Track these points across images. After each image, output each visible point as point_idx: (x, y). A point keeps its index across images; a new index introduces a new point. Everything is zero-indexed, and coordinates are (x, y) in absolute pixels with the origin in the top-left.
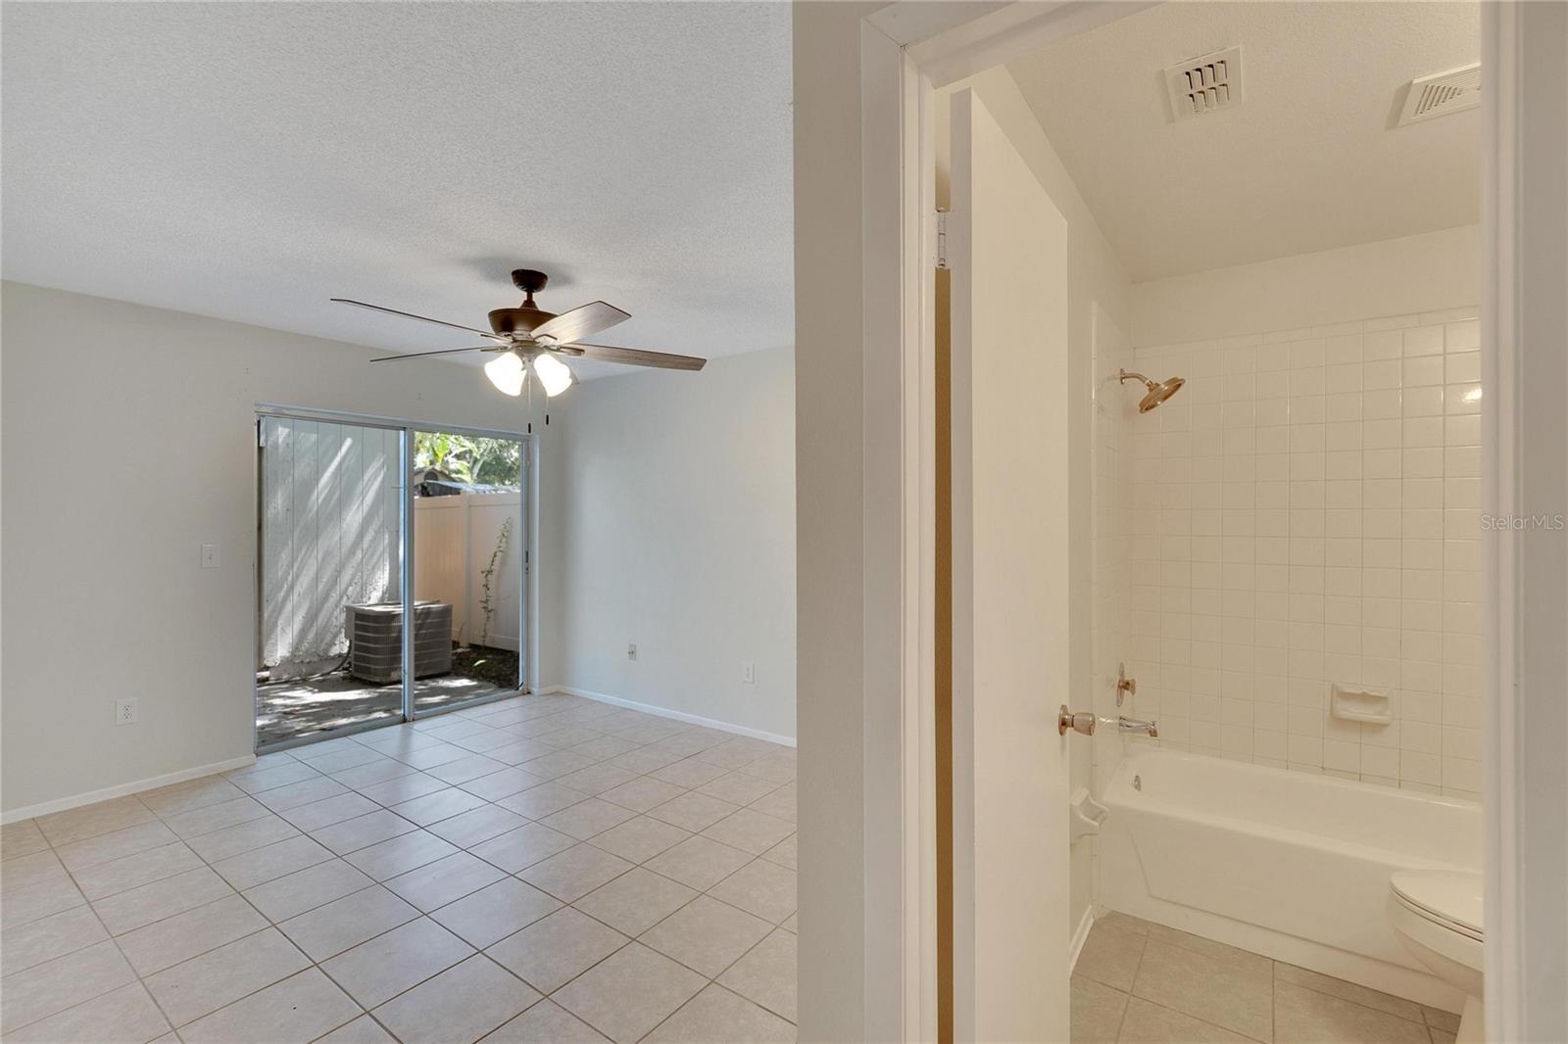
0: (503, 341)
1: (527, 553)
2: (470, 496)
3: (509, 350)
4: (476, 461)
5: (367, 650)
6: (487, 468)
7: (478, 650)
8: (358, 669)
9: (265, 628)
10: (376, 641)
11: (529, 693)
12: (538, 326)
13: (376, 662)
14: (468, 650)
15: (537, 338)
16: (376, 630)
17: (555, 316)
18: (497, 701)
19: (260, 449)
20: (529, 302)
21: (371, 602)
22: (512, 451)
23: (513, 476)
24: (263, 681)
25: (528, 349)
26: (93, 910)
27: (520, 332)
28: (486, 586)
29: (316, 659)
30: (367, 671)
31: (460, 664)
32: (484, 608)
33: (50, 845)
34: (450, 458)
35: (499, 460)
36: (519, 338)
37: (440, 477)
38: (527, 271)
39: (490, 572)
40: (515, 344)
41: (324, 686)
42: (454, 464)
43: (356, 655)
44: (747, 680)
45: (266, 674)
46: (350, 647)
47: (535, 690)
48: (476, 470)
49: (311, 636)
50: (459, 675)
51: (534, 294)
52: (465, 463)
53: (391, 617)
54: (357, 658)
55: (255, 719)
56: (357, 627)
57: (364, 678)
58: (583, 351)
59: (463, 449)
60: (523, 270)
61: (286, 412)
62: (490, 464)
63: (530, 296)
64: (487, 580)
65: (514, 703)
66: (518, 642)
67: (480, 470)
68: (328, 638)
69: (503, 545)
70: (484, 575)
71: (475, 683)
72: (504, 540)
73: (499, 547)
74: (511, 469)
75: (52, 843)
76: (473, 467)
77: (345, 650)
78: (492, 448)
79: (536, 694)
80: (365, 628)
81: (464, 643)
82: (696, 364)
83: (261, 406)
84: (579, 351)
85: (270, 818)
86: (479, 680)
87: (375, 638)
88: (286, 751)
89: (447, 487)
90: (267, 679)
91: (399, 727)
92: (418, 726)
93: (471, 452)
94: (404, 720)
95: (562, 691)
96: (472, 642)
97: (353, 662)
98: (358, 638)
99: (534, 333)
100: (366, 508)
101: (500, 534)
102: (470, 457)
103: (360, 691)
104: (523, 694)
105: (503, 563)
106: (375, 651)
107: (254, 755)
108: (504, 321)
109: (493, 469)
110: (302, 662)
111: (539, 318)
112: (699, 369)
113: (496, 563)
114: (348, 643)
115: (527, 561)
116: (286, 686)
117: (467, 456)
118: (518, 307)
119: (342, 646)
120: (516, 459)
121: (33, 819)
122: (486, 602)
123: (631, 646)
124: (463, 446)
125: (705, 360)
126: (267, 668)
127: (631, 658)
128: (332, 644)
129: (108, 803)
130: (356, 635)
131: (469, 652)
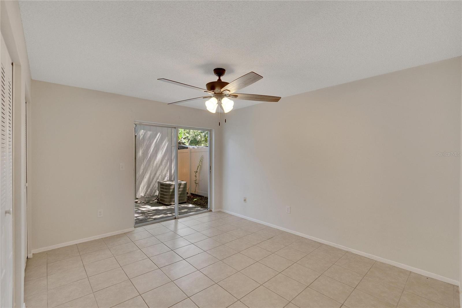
0: (211, 93)
1: (210, 167)
2: (191, 149)
3: (213, 97)
4: (189, 139)
5: (164, 195)
6: (192, 141)
7: (194, 195)
8: (161, 200)
9: (137, 188)
10: (166, 192)
11: (211, 211)
12: (223, 87)
13: (166, 198)
14: (191, 195)
15: (223, 91)
16: (166, 189)
17: (229, 83)
18: (202, 213)
19: (135, 136)
20: (219, 80)
21: (165, 180)
22: (199, 137)
23: (199, 144)
24: (136, 202)
25: (220, 96)
26: (89, 281)
27: (217, 90)
28: (196, 176)
29: (150, 196)
30: (164, 201)
31: (189, 199)
32: (195, 183)
33: (80, 254)
34: (182, 139)
35: (195, 139)
36: (217, 92)
37: (181, 144)
38: (219, 68)
39: (197, 172)
40: (215, 95)
41: (152, 205)
42: (184, 141)
43: (160, 196)
44: (288, 212)
45: (137, 200)
46: (159, 193)
47: (213, 210)
48: (189, 142)
49: (149, 191)
50: (190, 203)
51: (221, 77)
52: (186, 140)
53: (170, 185)
54: (161, 197)
55: (134, 215)
56: (161, 188)
57: (163, 203)
58: (237, 96)
59: (186, 136)
60: (218, 68)
61: (142, 123)
62: (193, 140)
63: (219, 78)
64: (196, 174)
65: (207, 214)
66: (208, 194)
67: (190, 142)
68: (153, 192)
69: (201, 164)
70: (195, 173)
71: (194, 206)
72: (201, 162)
73: (199, 164)
74: (198, 142)
75: (80, 253)
76: (188, 141)
77: (158, 194)
78: (193, 136)
79: (214, 211)
80: (163, 188)
81: (189, 193)
82: (276, 99)
83: (135, 121)
84: (236, 96)
85: (139, 250)
86: (195, 205)
87: (166, 191)
88: (143, 227)
89: (184, 147)
90: (137, 202)
91: (174, 221)
92: (180, 220)
93: (188, 137)
94: (175, 218)
95: (221, 211)
96: (191, 193)
97: (160, 198)
98: (161, 191)
99: (222, 90)
100: (163, 153)
101: (200, 161)
102: (188, 139)
103: (162, 207)
104: (209, 211)
105: (201, 169)
106: (166, 195)
107: (134, 228)
108: (211, 86)
109: (193, 142)
110: (146, 197)
111: (223, 84)
112: (277, 101)
113: (198, 169)
114: (158, 192)
115: (210, 169)
116: (143, 204)
117: (187, 138)
118: (216, 81)
119: (157, 193)
120: (200, 139)
121: (76, 244)
122: (196, 181)
123: (244, 198)
124: (186, 135)
125: (281, 97)
126: (137, 199)
127: (244, 202)
128: (155, 193)
129: (95, 241)
130: (161, 190)
131: (191, 196)
